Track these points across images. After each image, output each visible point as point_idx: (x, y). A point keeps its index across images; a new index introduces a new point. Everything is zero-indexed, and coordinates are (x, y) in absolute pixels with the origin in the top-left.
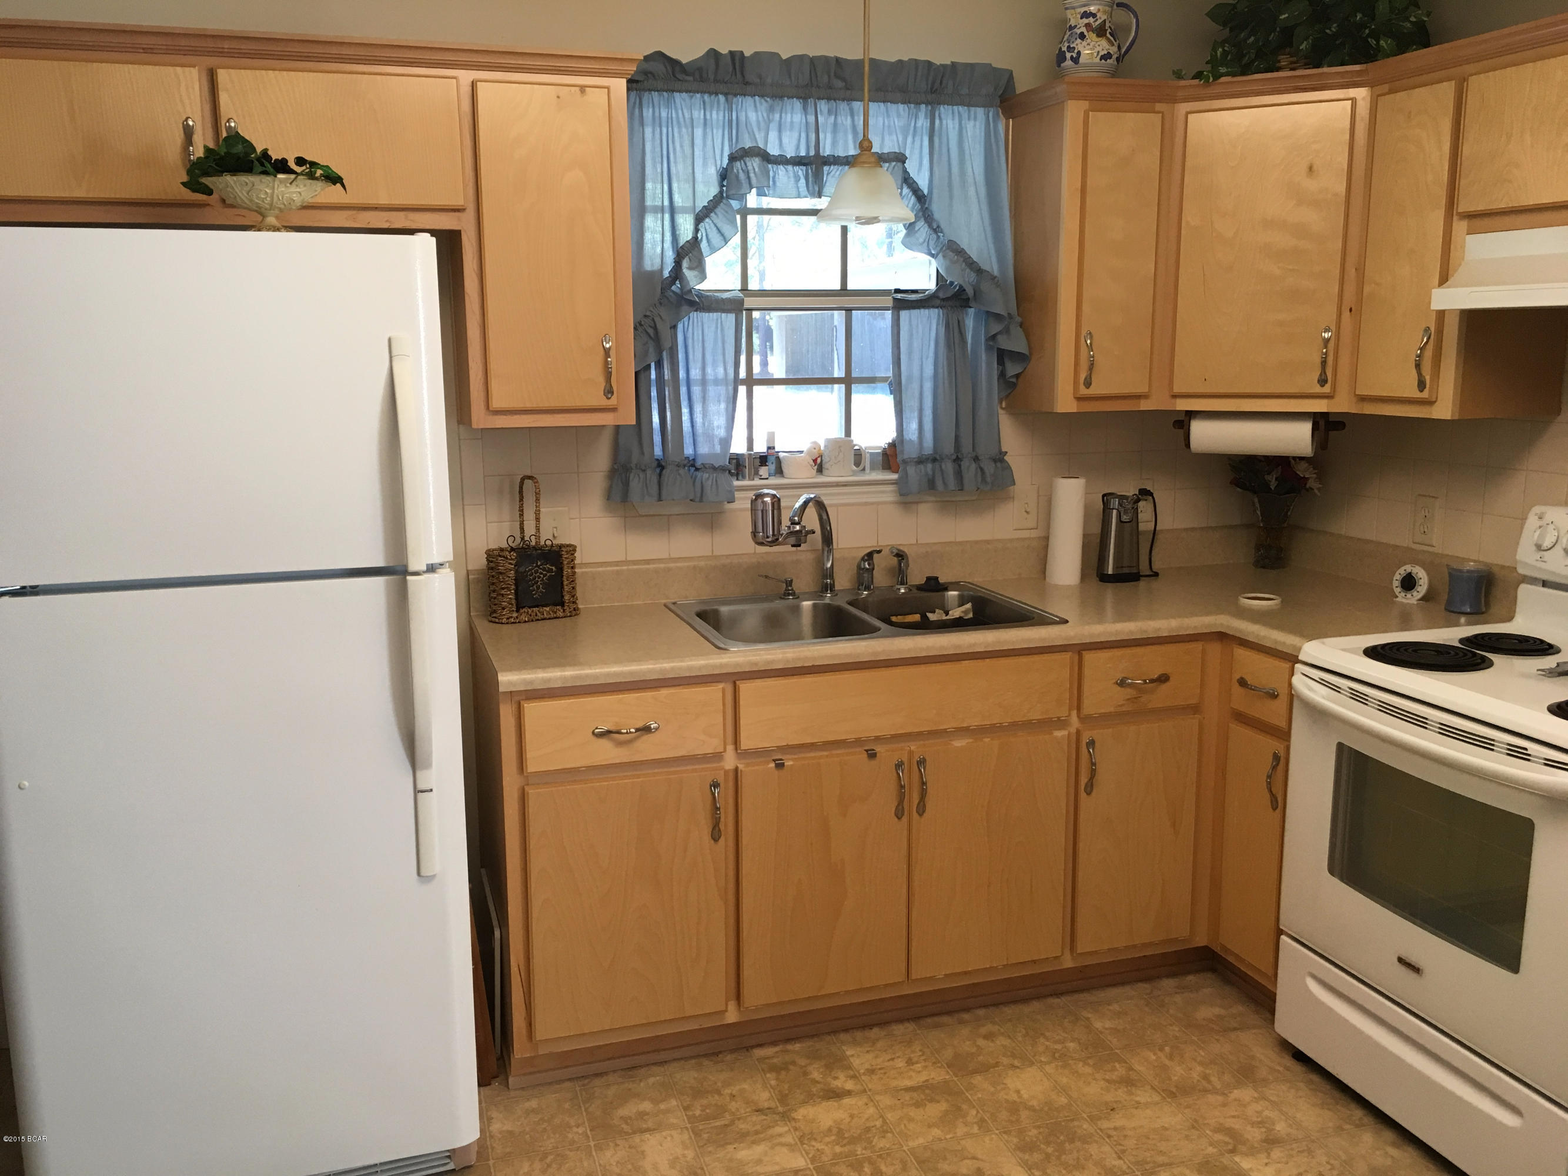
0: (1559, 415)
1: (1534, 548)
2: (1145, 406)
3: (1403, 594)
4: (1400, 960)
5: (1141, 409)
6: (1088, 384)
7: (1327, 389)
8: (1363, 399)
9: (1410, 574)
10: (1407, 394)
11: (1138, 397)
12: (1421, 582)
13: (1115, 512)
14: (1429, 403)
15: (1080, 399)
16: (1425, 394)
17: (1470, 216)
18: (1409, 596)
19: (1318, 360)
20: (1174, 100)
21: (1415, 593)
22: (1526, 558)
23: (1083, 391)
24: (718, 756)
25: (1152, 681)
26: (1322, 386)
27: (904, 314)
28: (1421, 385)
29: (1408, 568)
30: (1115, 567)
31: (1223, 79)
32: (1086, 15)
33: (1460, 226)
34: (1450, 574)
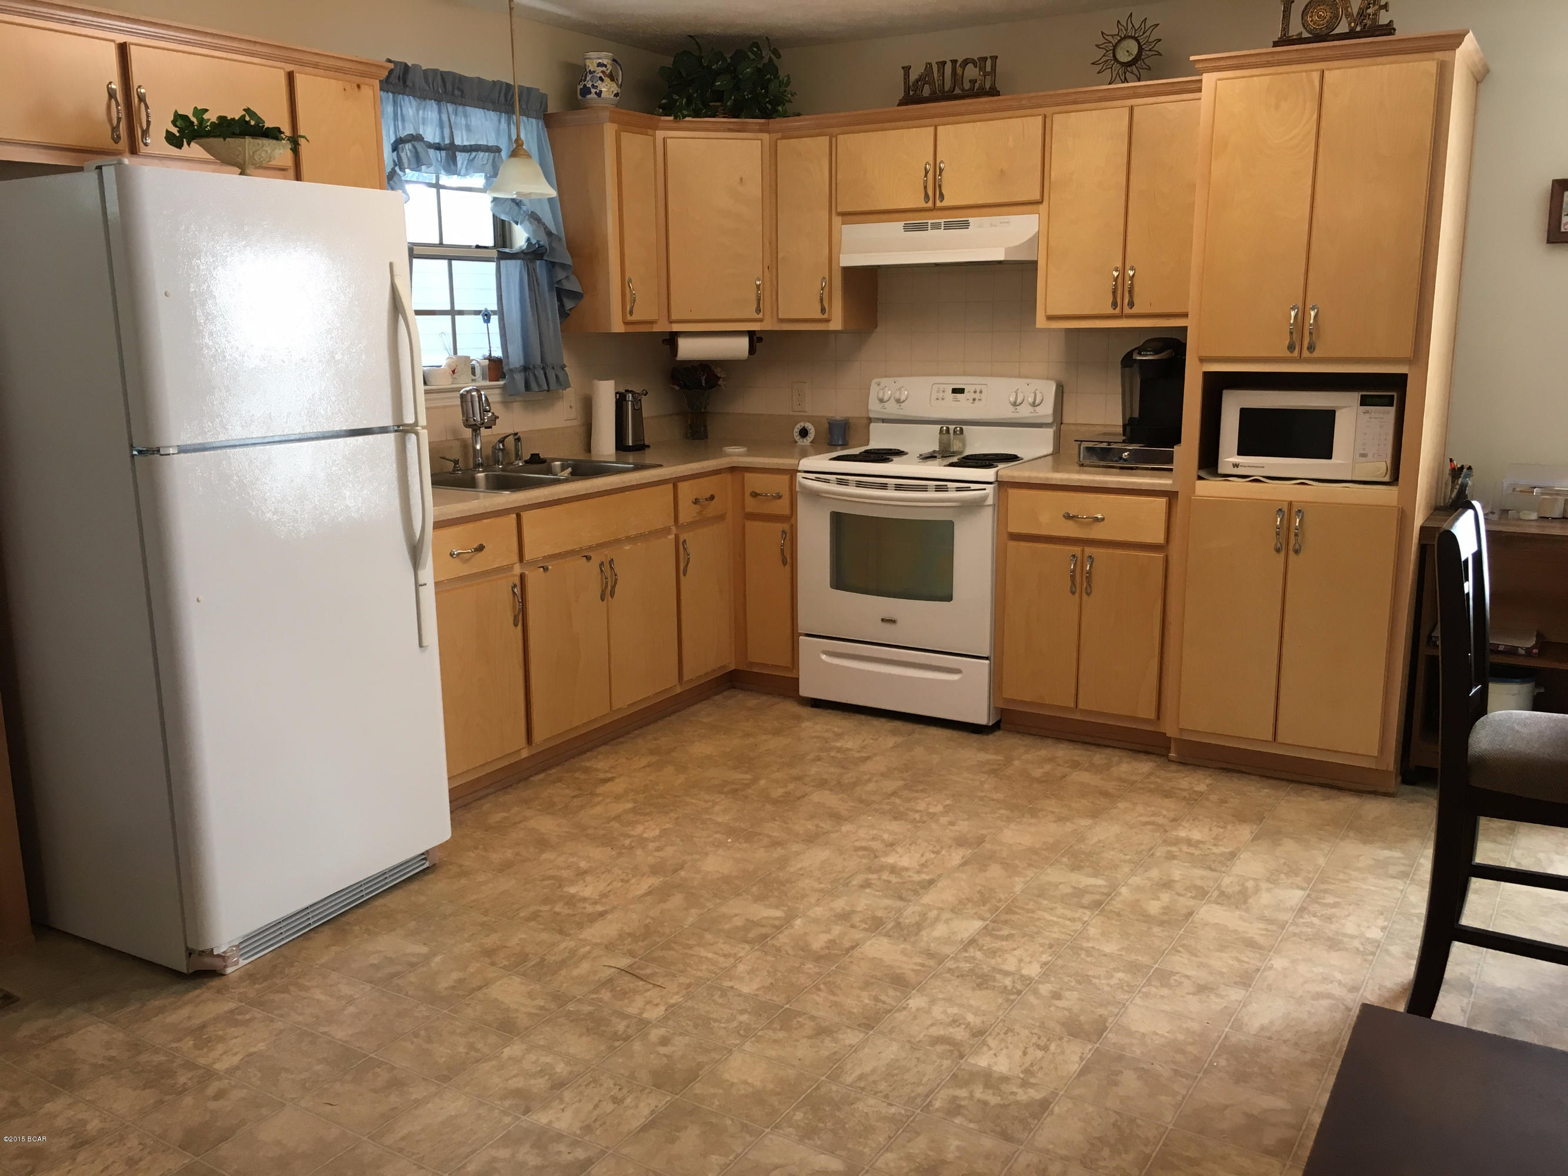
0: (876, 328)
1: (878, 402)
2: (657, 328)
3: (801, 440)
4: (883, 620)
5: (654, 331)
6: (631, 313)
7: (760, 316)
8: (782, 321)
9: (804, 428)
10: (813, 316)
11: (652, 322)
12: (810, 435)
13: (630, 403)
14: (828, 321)
15: (626, 323)
16: (826, 316)
17: (843, 214)
18: (805, 440)
19: (754, 297)
20: (656, 128)
21: (808, 438)
22: (875, 408)
23: (629, 318)
24: (510, 567)
25: (706, 499)
26: (758, 314)
27: (503, 262)
28: (823, 310)
29: (802, 424)
30: (633, 443)
31: (687, 119)
32: (600, 65)
33: (837, 220)
34: (829, 423)
